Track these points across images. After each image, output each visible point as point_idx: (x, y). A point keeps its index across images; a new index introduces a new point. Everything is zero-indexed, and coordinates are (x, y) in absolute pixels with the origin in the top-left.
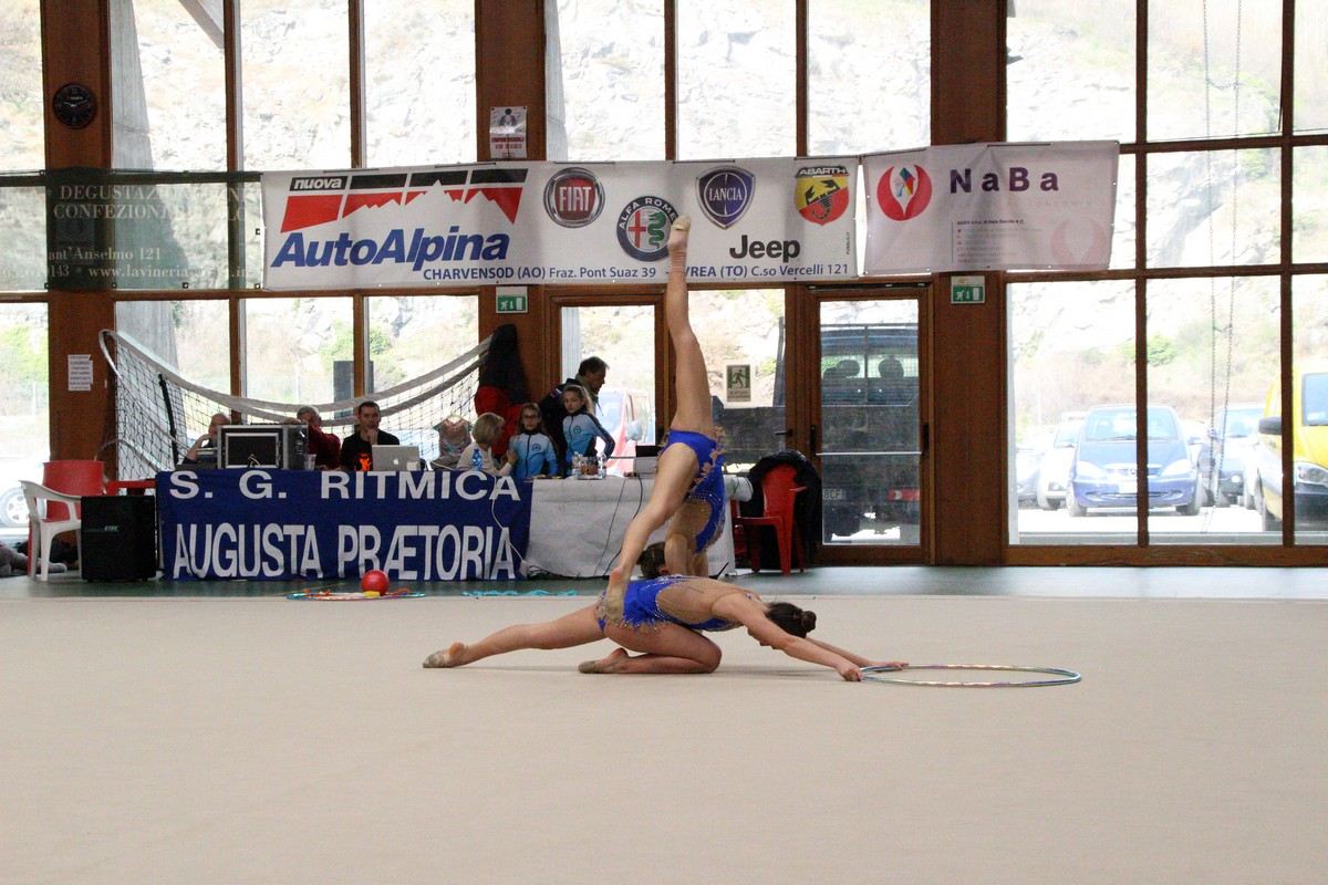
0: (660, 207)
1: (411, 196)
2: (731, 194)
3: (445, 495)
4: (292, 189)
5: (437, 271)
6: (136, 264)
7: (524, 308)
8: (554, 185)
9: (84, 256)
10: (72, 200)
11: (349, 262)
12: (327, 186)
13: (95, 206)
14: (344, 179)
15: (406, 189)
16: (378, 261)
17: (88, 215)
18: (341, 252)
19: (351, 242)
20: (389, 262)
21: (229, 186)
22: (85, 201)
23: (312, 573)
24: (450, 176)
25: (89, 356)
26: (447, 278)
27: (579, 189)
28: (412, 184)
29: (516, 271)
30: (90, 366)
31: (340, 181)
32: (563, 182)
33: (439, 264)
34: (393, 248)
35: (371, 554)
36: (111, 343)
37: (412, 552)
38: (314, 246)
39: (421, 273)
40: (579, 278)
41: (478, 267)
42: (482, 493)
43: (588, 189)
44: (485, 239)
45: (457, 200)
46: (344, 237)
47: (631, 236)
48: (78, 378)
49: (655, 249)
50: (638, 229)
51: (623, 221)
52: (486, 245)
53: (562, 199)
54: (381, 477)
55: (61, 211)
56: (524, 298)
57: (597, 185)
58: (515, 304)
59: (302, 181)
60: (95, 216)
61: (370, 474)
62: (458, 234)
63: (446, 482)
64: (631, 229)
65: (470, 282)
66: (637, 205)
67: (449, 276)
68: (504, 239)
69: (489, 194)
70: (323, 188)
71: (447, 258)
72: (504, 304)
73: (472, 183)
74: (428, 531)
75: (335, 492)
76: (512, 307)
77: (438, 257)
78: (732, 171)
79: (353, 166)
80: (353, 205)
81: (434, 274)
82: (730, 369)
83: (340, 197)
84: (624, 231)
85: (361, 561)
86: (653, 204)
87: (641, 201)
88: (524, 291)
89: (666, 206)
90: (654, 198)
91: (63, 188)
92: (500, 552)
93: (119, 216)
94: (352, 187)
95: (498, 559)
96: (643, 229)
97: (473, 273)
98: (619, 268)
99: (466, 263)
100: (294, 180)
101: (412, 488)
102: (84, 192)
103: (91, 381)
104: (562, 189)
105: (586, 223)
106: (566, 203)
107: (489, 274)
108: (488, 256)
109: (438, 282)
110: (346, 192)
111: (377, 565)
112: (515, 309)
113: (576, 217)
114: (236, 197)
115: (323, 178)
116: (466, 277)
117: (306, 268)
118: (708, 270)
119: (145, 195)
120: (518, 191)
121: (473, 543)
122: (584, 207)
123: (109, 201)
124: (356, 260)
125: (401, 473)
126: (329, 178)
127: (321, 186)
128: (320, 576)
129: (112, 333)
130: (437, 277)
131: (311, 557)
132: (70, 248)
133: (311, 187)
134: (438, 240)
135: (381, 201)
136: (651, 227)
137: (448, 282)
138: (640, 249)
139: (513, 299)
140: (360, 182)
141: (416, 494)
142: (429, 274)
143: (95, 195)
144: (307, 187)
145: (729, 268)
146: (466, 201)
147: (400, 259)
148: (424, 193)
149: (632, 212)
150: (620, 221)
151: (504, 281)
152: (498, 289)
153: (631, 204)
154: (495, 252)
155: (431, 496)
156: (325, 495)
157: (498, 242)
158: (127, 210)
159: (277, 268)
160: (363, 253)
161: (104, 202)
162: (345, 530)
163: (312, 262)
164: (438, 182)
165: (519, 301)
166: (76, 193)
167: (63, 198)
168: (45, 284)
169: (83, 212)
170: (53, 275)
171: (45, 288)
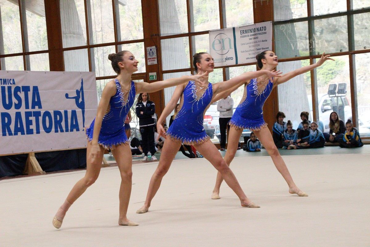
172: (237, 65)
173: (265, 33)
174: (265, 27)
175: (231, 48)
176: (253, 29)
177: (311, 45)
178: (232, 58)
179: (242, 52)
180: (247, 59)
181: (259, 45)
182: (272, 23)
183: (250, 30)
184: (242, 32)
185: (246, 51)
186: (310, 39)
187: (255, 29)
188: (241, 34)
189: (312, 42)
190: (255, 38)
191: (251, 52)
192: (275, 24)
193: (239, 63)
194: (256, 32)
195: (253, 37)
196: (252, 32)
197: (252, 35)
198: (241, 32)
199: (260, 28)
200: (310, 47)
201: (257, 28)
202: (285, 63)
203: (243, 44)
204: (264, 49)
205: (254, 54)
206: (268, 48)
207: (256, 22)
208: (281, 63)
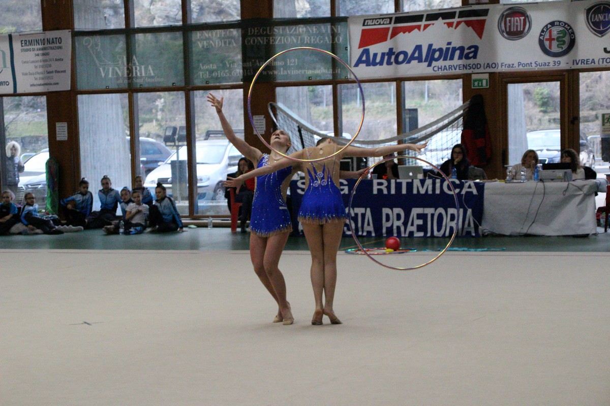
0: (563, 27)
1: (426, 26)
2: (605, 17)
3: (438, 192)
4: (364, 25)
5: (440, 67)
6: (286, 67)
7: (487, 85)
8: (504, 17)
10: (253, 36)
11: (394, 64)
12: (382, 23)
13: (265, 38)
14: (391, 19)
15: (423, 23)
16: (409, 62)
17: (262, 42)
18: (389, 59)
19: (394, 52)
20: (414, 62)
21: (332, 25)
22: (260, 36)
23: (369, 233)
24: (447, 15)
25: (263, 116)
26: (445, 70)
27: (518, 18)
28: (427, 20)
29: (482, 65)
30: (264, 122)
31: (389, 20)
32: (508, 16)
33: (441, 63)
34: (416, 55)
35: (400, 223)
36: (274, 109)
37: (420, 222)
38: (375, 55)
39: (431, 68)
40: (517, 67)
41: (462, 64)
42: (457, 191)
43: (522, 18)
44: (466, 48)
45: (450, 28)
46: (391, 50)
47: (547, 43)
48: (258, 128)
49: (560, 50)
50: (551, 39)
51: (543, 35)
52: (466, 51)
53: (508, 24)
54: (404, 182)
55: (249, 41)
56: (487, 80)
57: (527, 16)
58: (482, 83)
59: (369, 21)
60: (265, 43)
61: (398, 181)
62: (451, 46)
63: (438, 185)
64: (547, 40)
65: (458, 72)
66: (549, 26)
67: (446, 69)
68: (476, 48)
69: (468, 24)
70: (380, 24)
71: (445, 59)
72: (476, 84)
73: (459, 18)
74: (429, 211)
75: (380, 191)
76: (480, 85)
77: (441, 59)
78: (604, 4)
79: (396, 11)
80: (395, 32)
81: (439, 68)
82: (603, 115)
83: (388, 29)
84: (543, 41)
85: (395, 227)
86: (559, 25)
87: (552, 24)
88: (487, 76)
89: (567, 25)
90: (560, 22)
91: (249, 29)
92: (467, 222)
93: (277, 43)
94: (395, 23)
95: (466, 226)
96: (554, 39)
97: (459, 67)
98: (540, 61)
99: (456, 62)
100: (365, 20)
101: (420, 189)
102: (259, 31)
103: (265, 129)
104: (508, 19)
105: (522, 37)
106: (510, 27)
107: (468, 68)
108: (467, 57)
109: (440, 73)
110: (391, 26)
111: (402, 229)
112: (482, 86)
113: (515, 34)
114: (336, 30)
115: (380, 19)
116: (455, 69)
117: (372, 67)
118: (590, 61)
119: (290, 31)
120: (484, 21)
121: (453, 218)
122: (520, 28)
123: (273, 35)
124: (397, 62)
125: (414, 180)
126: (383, 19)
127: (378, 23)
128: (373, 235)
129: (274, 104)
130: (440, 70)
131: (369, 224)
132: (253, 60)
133: (373, 23)
134: (440, 50)
135: (410, 29)
136: (558, 38)
137: (446, 72)
138: (552, 51)
139: (481, 80)
140: (399, 20)
141: (423, 191)
142: (436, 69)
143: (265, 33)
144: (371, 24)
145: (603, 59)
146: (455, 28)
147: (420, 60)
148: (433, 24)
149: (547, 30)
150: (541, 35)
151: (476, 71)
152: (473, 75)
153: (547, 26)
154: (471, 55)
155: (430, 192)
156: (375, 192)
157: (473, 49)
158: (280, 40)
159: (356, 68)
160: (401, 58)
161: (269, 36)
162: (386, 211)
163: (374, 64)
164: (440, 18)
165: (484, 82)
166: (256, 31)
167: (249, 34)
168: (242, 79)
169: (259, 41)
170: (245, 75)
171: (242, 81)
172: (15, 94)
173: (60, 48)
174: (60, 38)
175: (5, 66)
176: (41, 40)
177: (130, 73)
178: (7, 83)
179: (23, 74)
180: (31, 85)
181: (50, 66)
182: (70, 33)
183: (36, 40)
184: (23, 42)
185: (31, 74)
186: (128, 64)
187: (44, 39)
188: (22, 46)
189: (132, 69)
190: (43, 54)
191: (38, 76)
192: (76, 34)
193: (19, 91)
194: (46, 45)
195: (41, 52)
196: (39, 44)
197: (40, 49)
198: (22, 43)
199: (53, 39)
200: (128, 74)
201: (47, 39)
202: (93, 95)
203: (25, 62)
204: (58, 72)
205: (43, 79)
206: (64, 71)
207: (45, 28)
208: (87, 95)
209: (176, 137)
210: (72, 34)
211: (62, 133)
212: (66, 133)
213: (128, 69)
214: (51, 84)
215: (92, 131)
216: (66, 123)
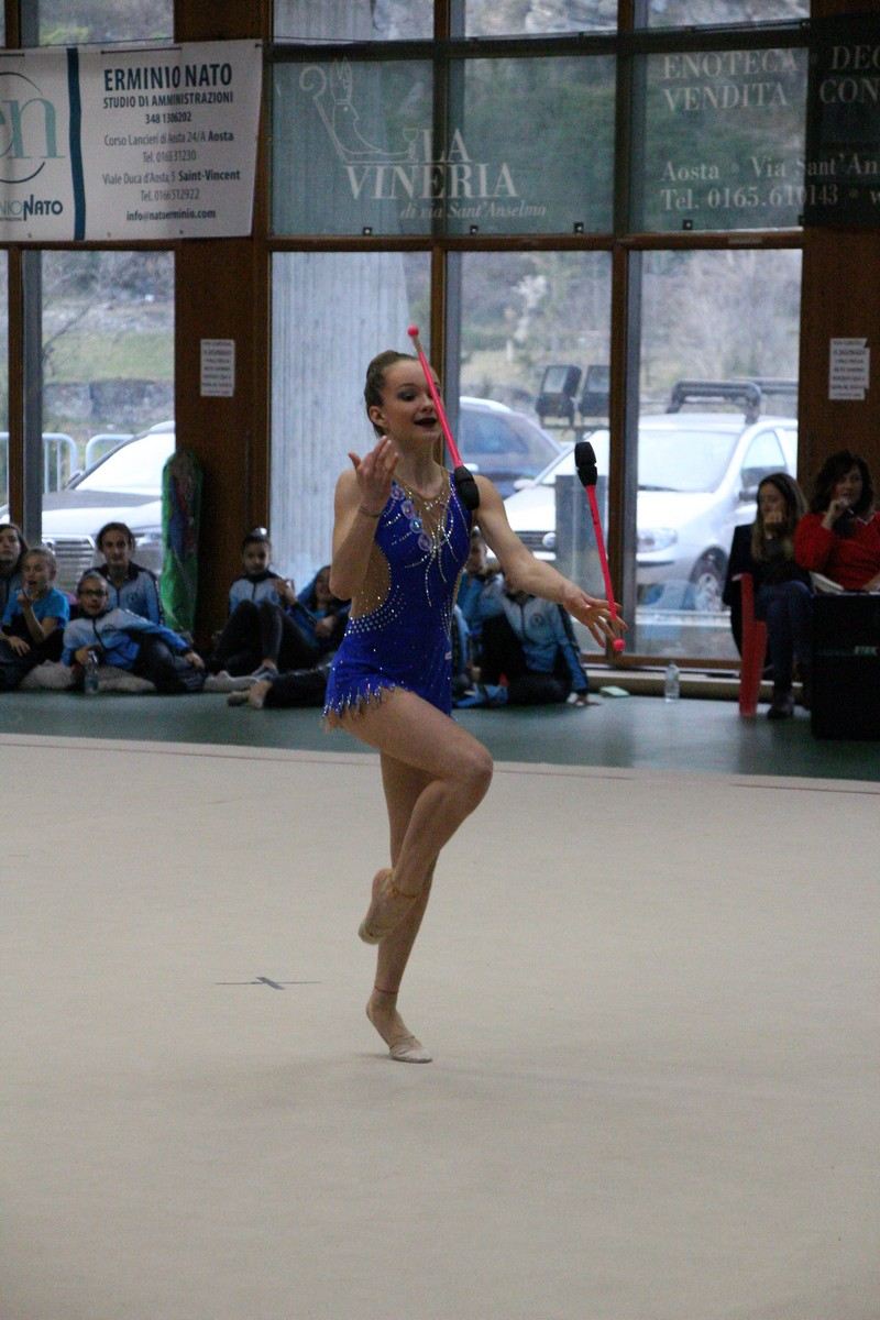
9: (863, 170)
10: (850, 72)
22: (872, 72)
25: (864, 340)
30: (866, 357)
48: (844, 379)
55: (832, 91)
91: (836, 49)
102: (869, 58)
103: (866, 383)
132: (842, 155)
166: (857, 58)
167: (835, 67)
168: (800, 217)
169: (867, 91)
170: (813, 202)
171: (800, 224)
172: (79, 244)
173: (227, 97)
174: (227, 66)
175: (52, 153)
176: (167, 69)
178: (53, 207)
179: (106, 179)
180: (131, 217)
181: (192, 155)
182: (260, 50)
183: (153, 70)
184: (112, 75)
185: (130, 180)
186: (436, 155)
187: (177, 68)
188: (108, 89)
189: (449, 171)
190: (174, 118)
191: (153, 187)
192: (280, 55)
193: (92, 234)
194: (183, 89)
195: (162, 110)
196: (161, 86)
197: (162, 101)
198: (108, 80)
199: (204, 67)
200: (435, 191)
201: (187, 68)
202: (319, 255)
203: (113, 142)
204: (217, 176)
205: (167, 196)
206: (236, 175)
207: (182, 34)
208: (300, 256)
209: (577, 400)
210: (264, 54)
211: (219, 372)
212: (232, 373)
213: (435, 172)
214: (192, 215)
215: (313, 369)
216: (232, 342)
